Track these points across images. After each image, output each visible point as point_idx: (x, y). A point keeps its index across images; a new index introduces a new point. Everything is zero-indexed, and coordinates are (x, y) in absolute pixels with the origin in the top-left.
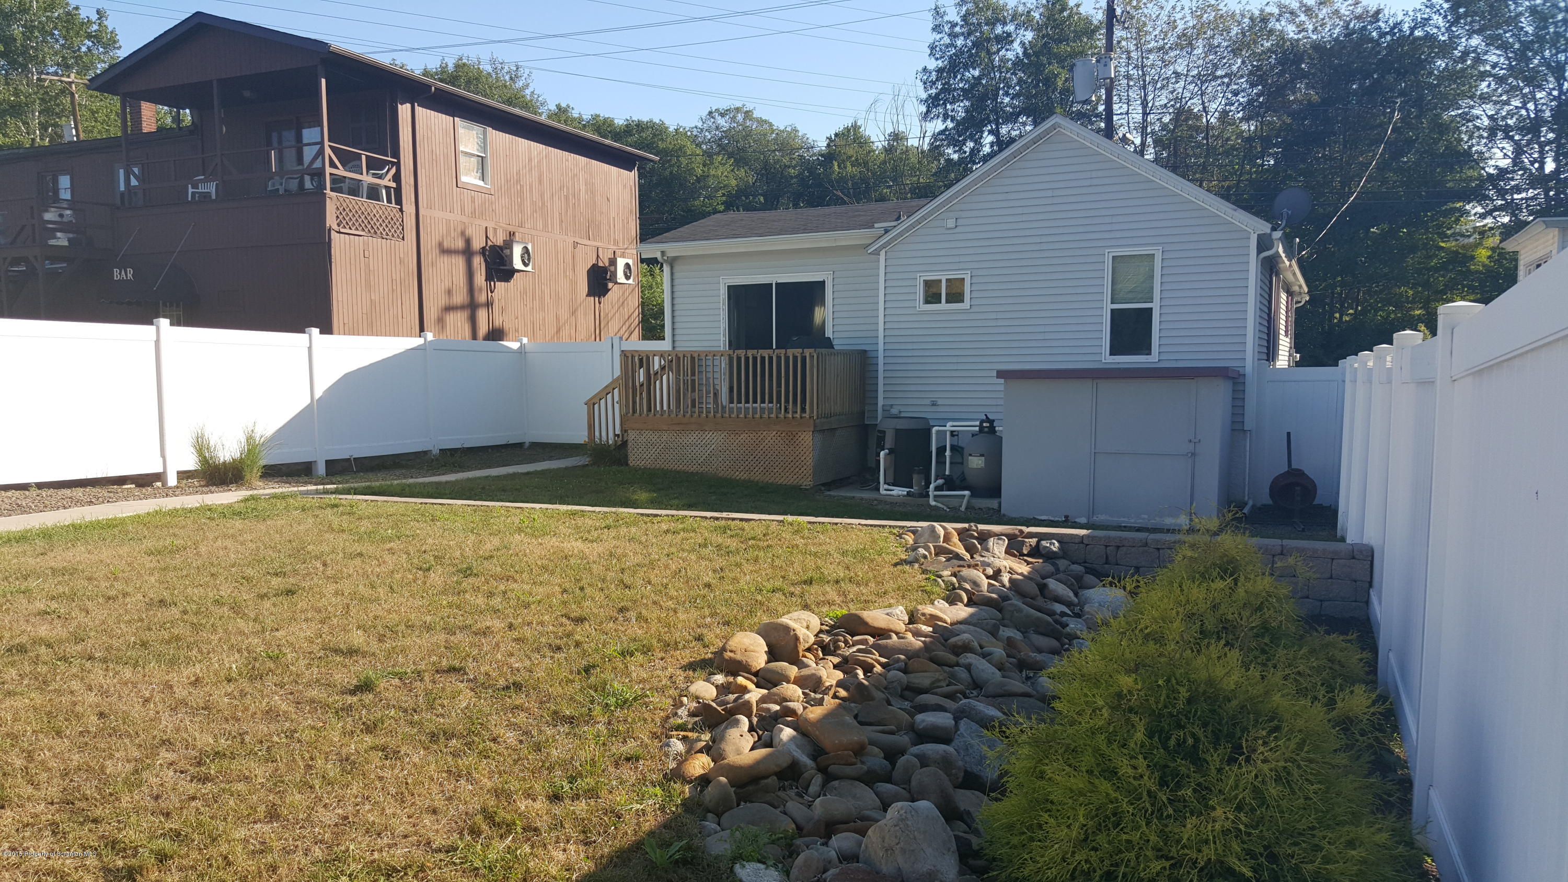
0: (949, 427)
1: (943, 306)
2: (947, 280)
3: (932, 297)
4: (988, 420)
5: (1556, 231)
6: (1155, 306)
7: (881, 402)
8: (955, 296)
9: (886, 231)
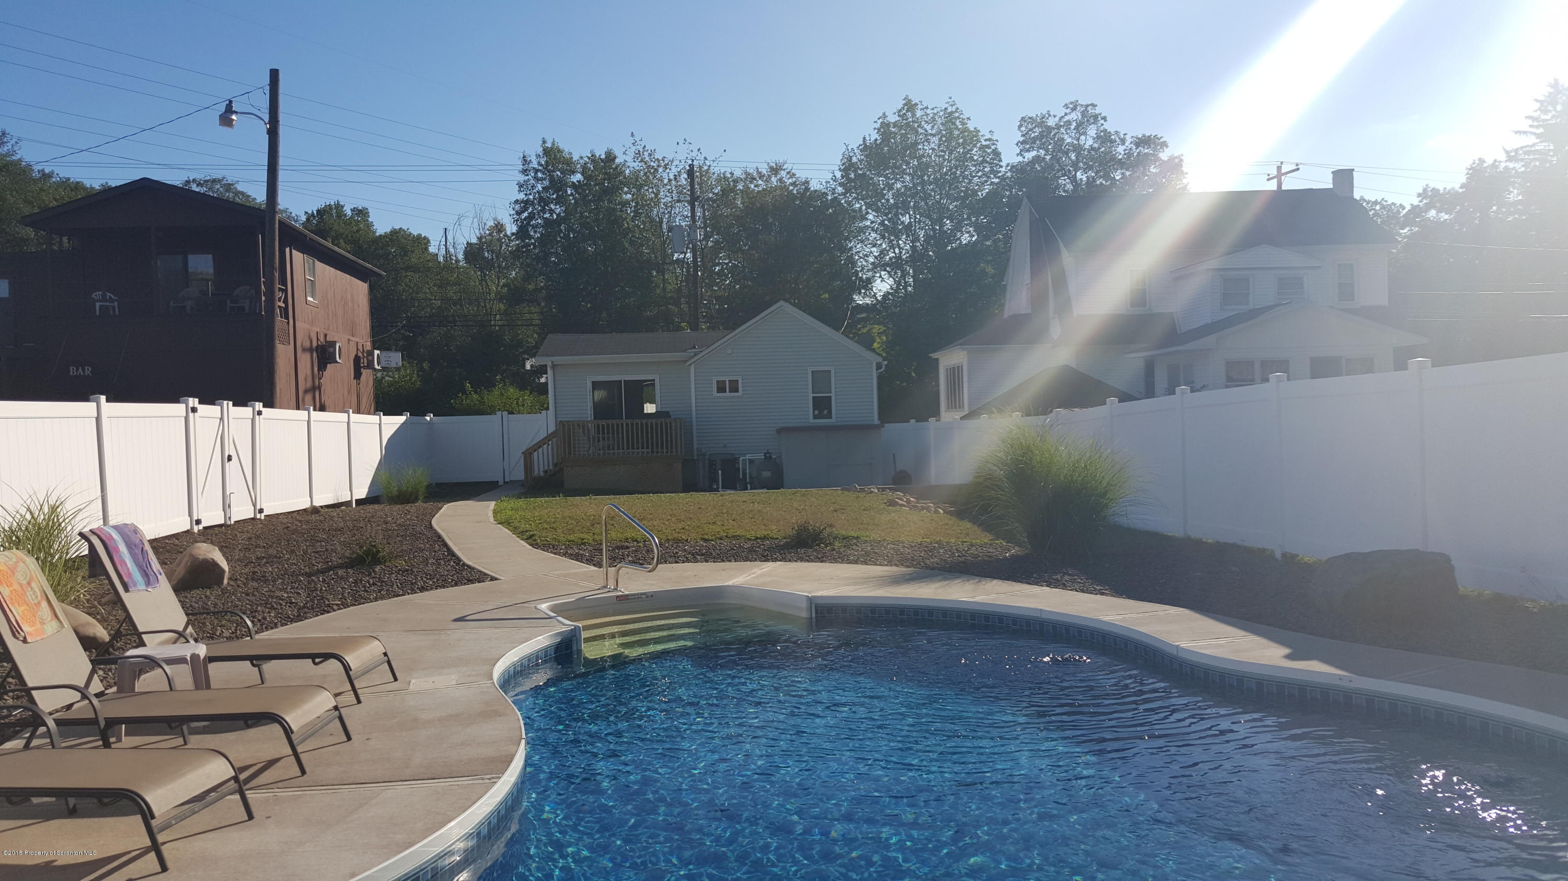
0: (748, 457)
1: (728, 394)
2: (729, 381)
3: (721, 388)
4: (768, 453)
5: (965, 352)
6: (833, 395)
7: (695, 447)
8: (734, 388)
9: (695, 355)
